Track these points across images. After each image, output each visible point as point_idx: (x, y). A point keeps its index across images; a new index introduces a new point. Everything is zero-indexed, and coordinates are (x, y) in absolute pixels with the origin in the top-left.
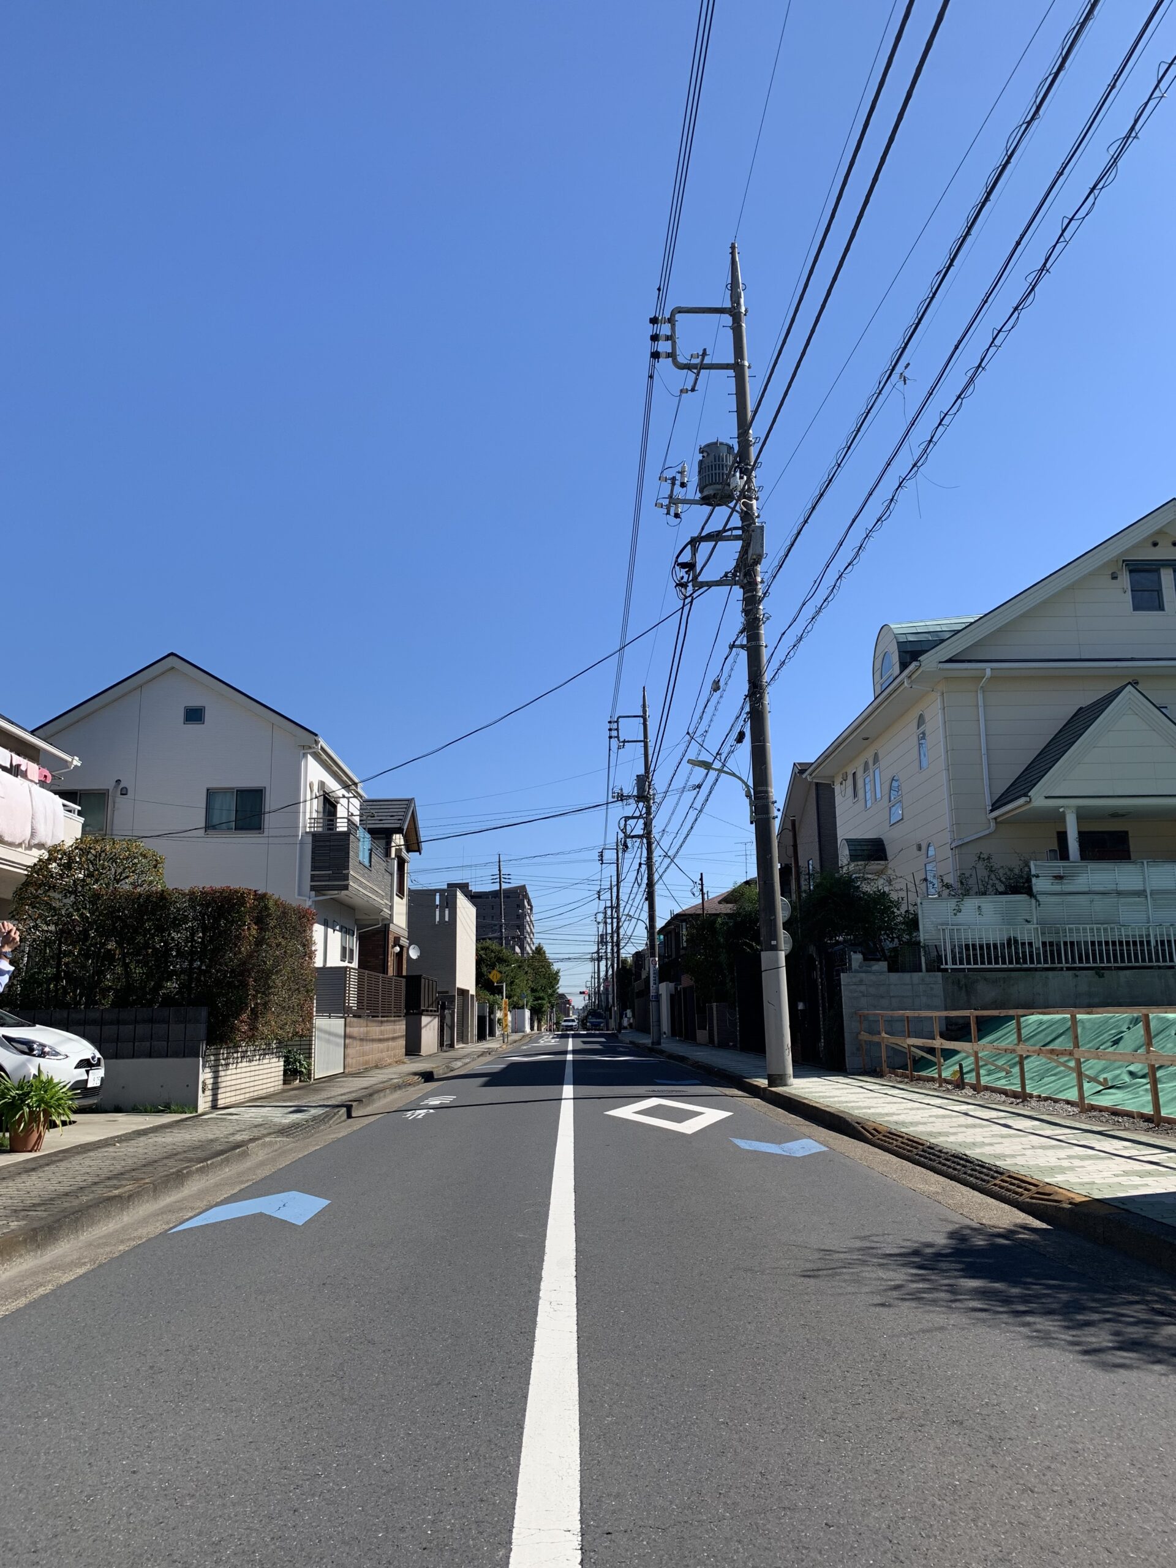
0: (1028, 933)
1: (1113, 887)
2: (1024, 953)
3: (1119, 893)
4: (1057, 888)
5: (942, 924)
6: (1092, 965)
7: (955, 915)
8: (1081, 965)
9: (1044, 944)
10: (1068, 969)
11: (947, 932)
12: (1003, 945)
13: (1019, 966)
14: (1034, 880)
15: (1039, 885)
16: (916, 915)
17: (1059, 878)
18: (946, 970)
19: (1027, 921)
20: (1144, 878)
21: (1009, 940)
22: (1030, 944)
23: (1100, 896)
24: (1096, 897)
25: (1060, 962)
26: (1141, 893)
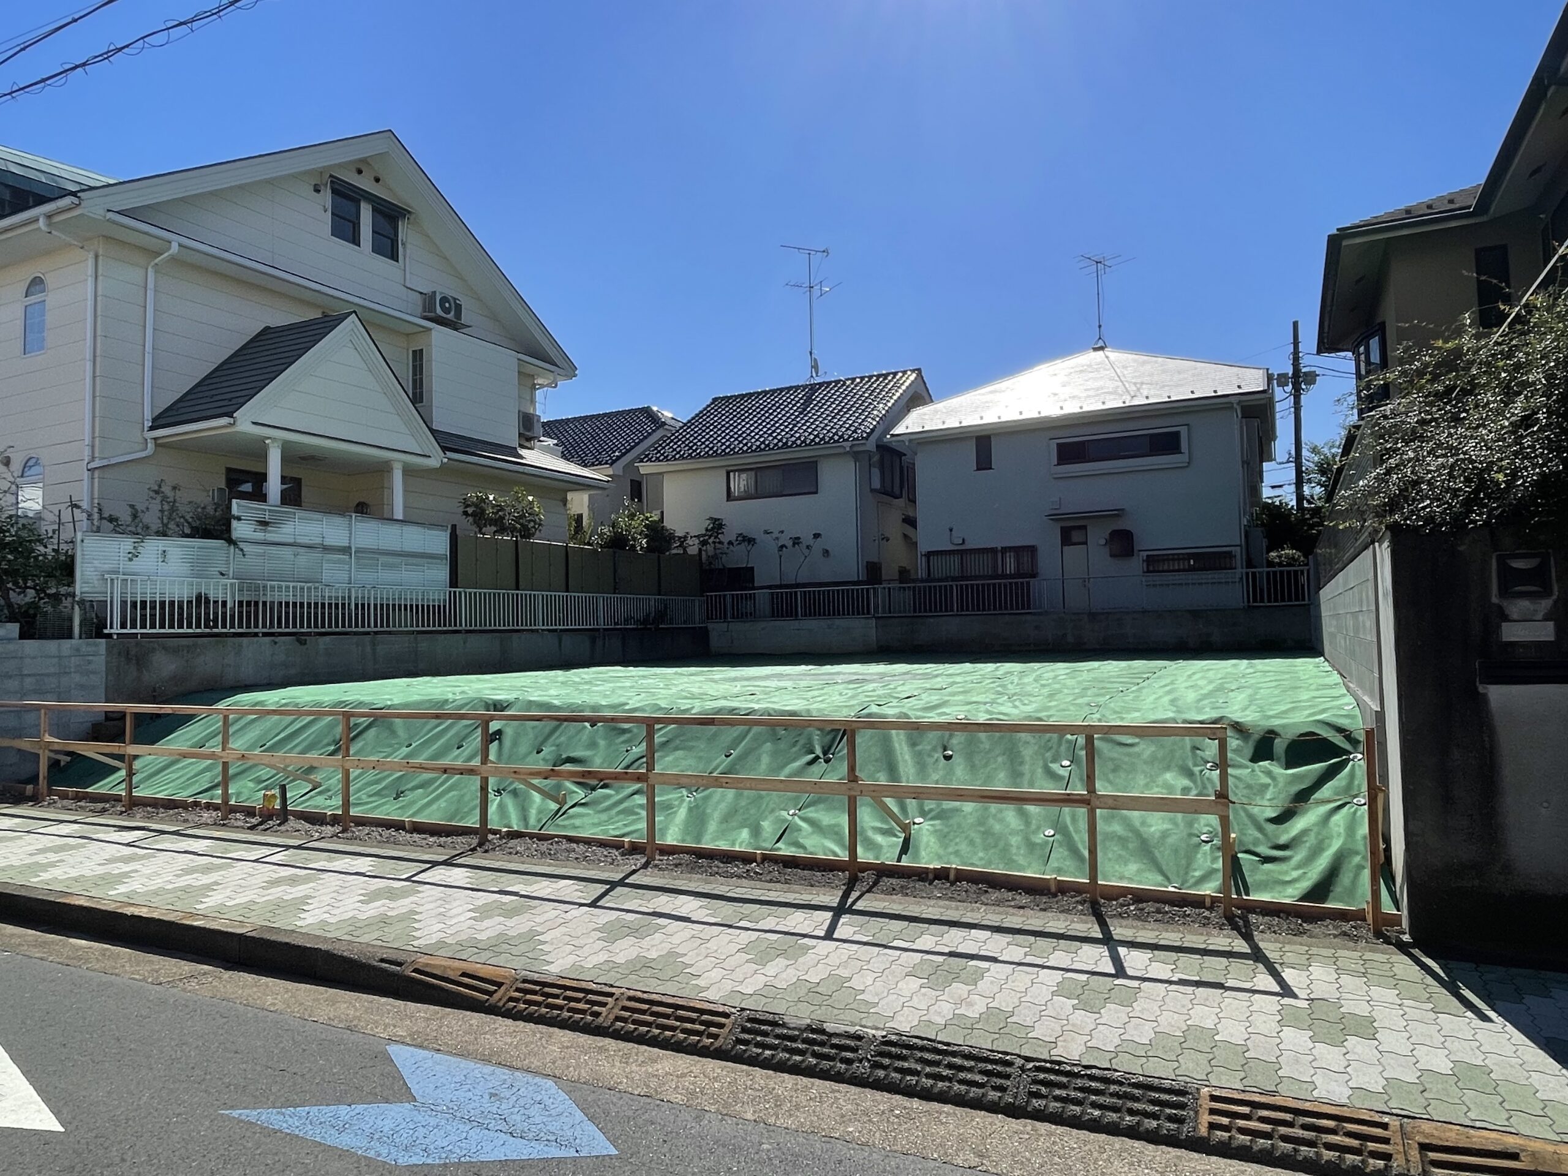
0: (220, 590)
1: (318, 540)
2: (216, 614)
3: (327, 549)
4: (260, 536)
5: (109, 572)
6: (291, 630)
7: (131, 560)
8: (280, 630)
9: (241, 603)
10: (265, 635)
11: (118, 585)
12: (190, 602)
13: (208, 630)
14: (235, 524)
15: (239, 530)
16: (72, 558)
17: (264, 523)
18: (110, 636)
19: (222, 574)
20: (351, 534)
21: (199, 597)
22: (224, 603)
23: (306, 550)
24: (302, 550)
25: (256, 626)
26: (346, 550)
